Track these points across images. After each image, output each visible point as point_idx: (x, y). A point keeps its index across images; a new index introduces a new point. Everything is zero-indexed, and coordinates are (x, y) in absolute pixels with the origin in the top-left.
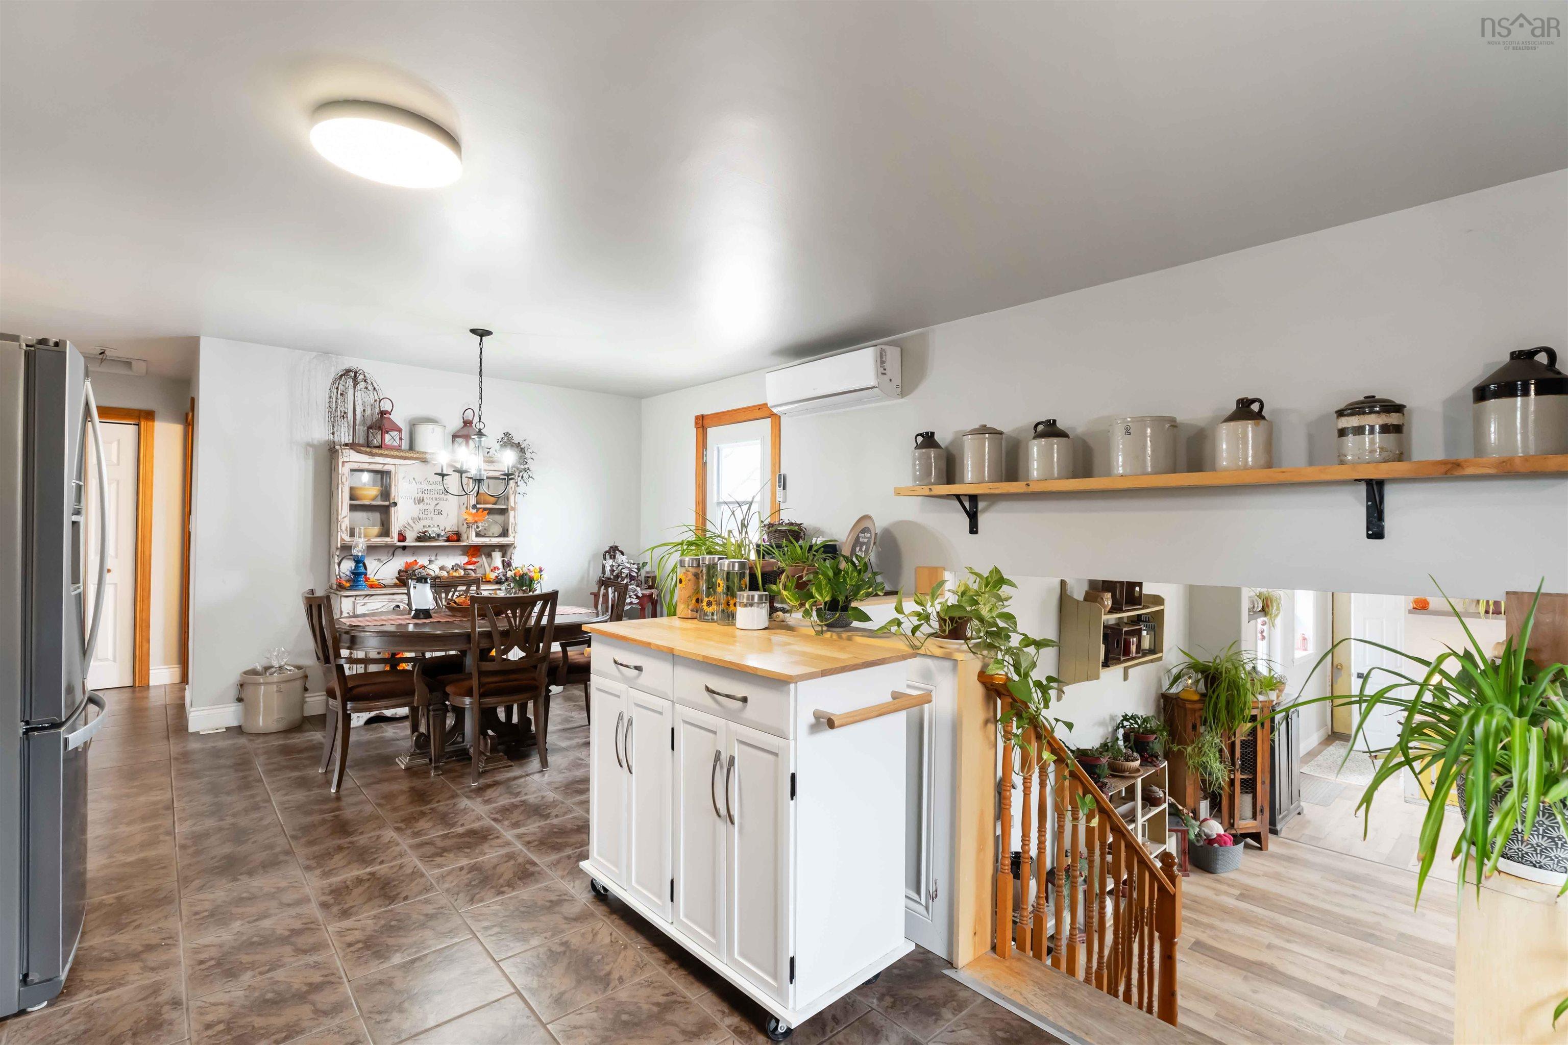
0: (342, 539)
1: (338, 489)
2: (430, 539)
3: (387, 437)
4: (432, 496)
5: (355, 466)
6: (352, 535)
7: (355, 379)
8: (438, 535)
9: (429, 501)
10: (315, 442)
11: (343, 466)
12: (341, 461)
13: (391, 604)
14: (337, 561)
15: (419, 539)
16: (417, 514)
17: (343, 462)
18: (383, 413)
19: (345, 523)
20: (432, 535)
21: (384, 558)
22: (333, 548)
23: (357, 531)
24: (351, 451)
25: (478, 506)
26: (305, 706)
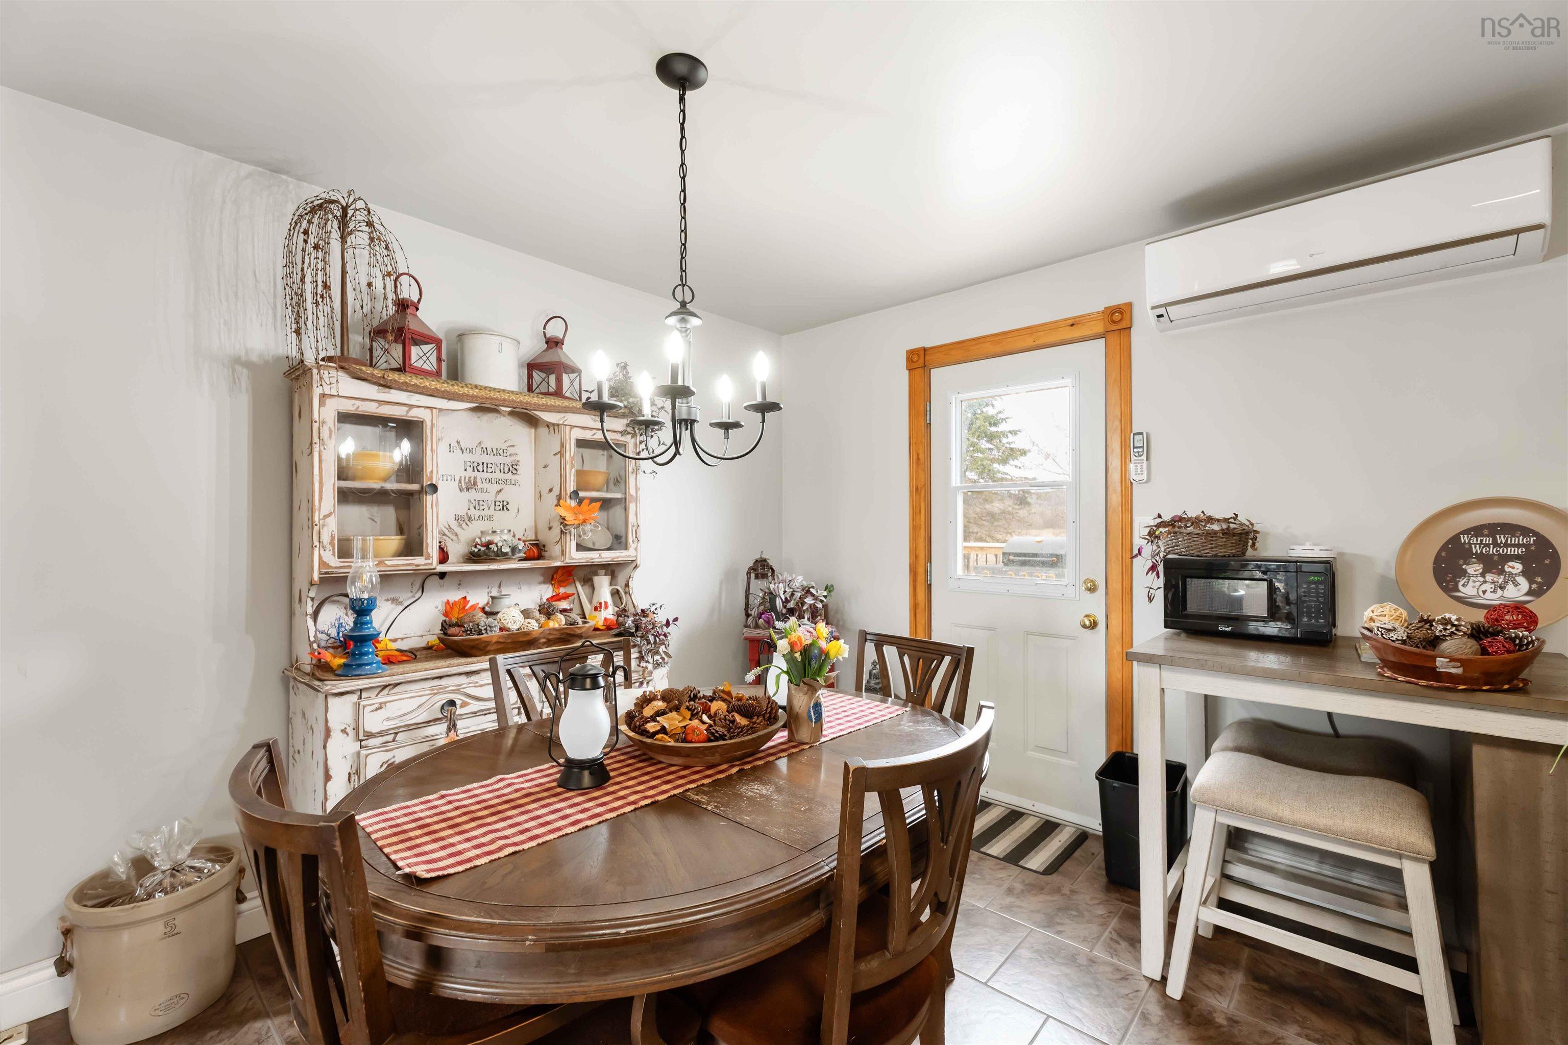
0: (322, 563)
1: (311, 453)
2: (500, 555)
3: (415, 351)
4: (489, 476)
5: (349, 407)
6: (344, 551)
7: (343, 221)
8: (514, 549)
9: (486, 485)
10: (254, 358)
11: (322, 404)
12: (317, 391)
13: (437, 698)
14: (310, 610)
15: (473, 557)
16: (466, 510)
17: (323, 396)
18: (403, 306)
19: (329, 529)
20: (504, 550)
21: (405, 596)
22: (301, 582)
23: (357, 544)
24: (341, 374)
25: (581, 494)
26: (239, 922)
